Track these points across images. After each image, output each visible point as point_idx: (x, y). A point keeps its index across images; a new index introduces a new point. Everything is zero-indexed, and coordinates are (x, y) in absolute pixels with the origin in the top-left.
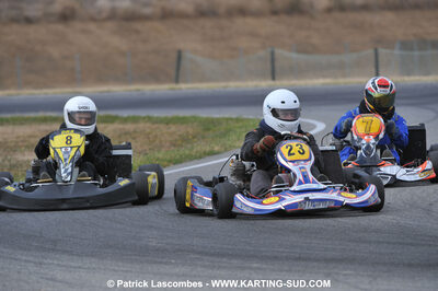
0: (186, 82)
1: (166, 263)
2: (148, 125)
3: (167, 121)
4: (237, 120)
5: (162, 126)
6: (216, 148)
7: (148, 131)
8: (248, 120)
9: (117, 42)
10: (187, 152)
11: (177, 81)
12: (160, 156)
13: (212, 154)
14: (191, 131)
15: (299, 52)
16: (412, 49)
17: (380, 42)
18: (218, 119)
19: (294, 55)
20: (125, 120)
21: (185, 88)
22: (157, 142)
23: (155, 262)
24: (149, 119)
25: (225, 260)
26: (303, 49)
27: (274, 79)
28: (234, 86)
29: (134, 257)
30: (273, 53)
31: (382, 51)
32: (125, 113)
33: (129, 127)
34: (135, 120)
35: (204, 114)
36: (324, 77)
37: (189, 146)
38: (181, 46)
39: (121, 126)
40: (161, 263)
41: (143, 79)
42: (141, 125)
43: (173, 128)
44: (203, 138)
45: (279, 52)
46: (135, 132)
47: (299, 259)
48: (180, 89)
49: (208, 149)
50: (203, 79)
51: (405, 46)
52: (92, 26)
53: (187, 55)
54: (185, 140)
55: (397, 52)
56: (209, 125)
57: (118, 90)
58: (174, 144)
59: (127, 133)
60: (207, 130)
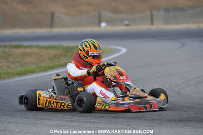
1: (48, 119)
2: (37, 49)
3: (47, 48)
5: (44, 50)
7: (37, 52)
10: (57, 63)
11: (52, 26)
12: (43, 65)
14: (59, 52)
17: (153, 8)
18: (72, 47)
19: (110, 15)
20: (25, 47)
21: (56, 31)
22: (42, 58)
24: (38, 46)
27: (100, 26)
28: (80, 30)
31: (155, 13)
32: (25, 44)
33: (28, 50)
34: (31, 47)
35: (66, 44)
37: (58, 60)
38: (53, 9)
39: (24, 50)
42: (34, 50)
43: (50, 51)
44: (65, 56)
45: (104, 13)
46: (31, 53)
48: (53, 31)
50: (65, 26)
53: (57, 14)
54: (56, 57)
55: (162, 13)
56: (68, 50)
57: (22, 32)
58: (50, 59)
59: (26, 54)
60: (67, 52)
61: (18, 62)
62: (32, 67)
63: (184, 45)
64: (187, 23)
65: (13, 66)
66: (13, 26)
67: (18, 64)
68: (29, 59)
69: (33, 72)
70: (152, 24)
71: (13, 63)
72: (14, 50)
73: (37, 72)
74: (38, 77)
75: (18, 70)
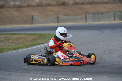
0: (35, 24)
2: (24, 36)
3: (29, 35)
4: (48, 34)
5: (28, 36)
6: (43, 42)
7: (24, 37)
8: (51, 34)
9: (16, 13)
10: (35, 43)
11: (32, 24)
12: (28, 44)
13: (42, 43)
14: (36, 37)
15: (65, 16)
16: (95, 15)
17: (87, 13)
18: (43, 34)
19: (64, 17)
20: (18, 34)
21: (34, 25)
22: (27, 40)
23: (27, 73)
24: (25, 34)
25: (45, 72)
26: (66, 15)
27: (58, 23)
28: (47, 25)
29: (21, 71)
30: (58, 16)
31: (87, 15)
32: (18, 33)
33: (19, 36)
34: (21, 34)
35: (40, 33)
36: (72, 22)
37: (35, 41)
38: (33, 14)
39: (17, 36)
40: (28, 73)
41: (23, 23)
42: (22, 36)
43: (31, 36)
44: (39, 39)
45: (60, 16)
46: (21, 38)
47: (66, 71)
48: (33, 26)
49: (41, 42)
50: (39, 23)
51: (94, 14)
52: (9, 9)
53: (35, 17)
54: (34, 40)
55: (91, 15)
56: (41, 36)
57: (16, 26)
58: (31, 41)
59: (19, 38)
60: (40, 37)
61: (14, 42)
62: (22, 45)
63: (103, 32)
64: (105, 21)
65: (12, 44)
66: (11, 23)
67: (14, 44)
68: (20, 41)
69: (22, 48)
70: (86, 22)
71: (11, 43)
72: (12, 36)
73: (24, 48)
74: (25, 50)
75: (14, 47)
